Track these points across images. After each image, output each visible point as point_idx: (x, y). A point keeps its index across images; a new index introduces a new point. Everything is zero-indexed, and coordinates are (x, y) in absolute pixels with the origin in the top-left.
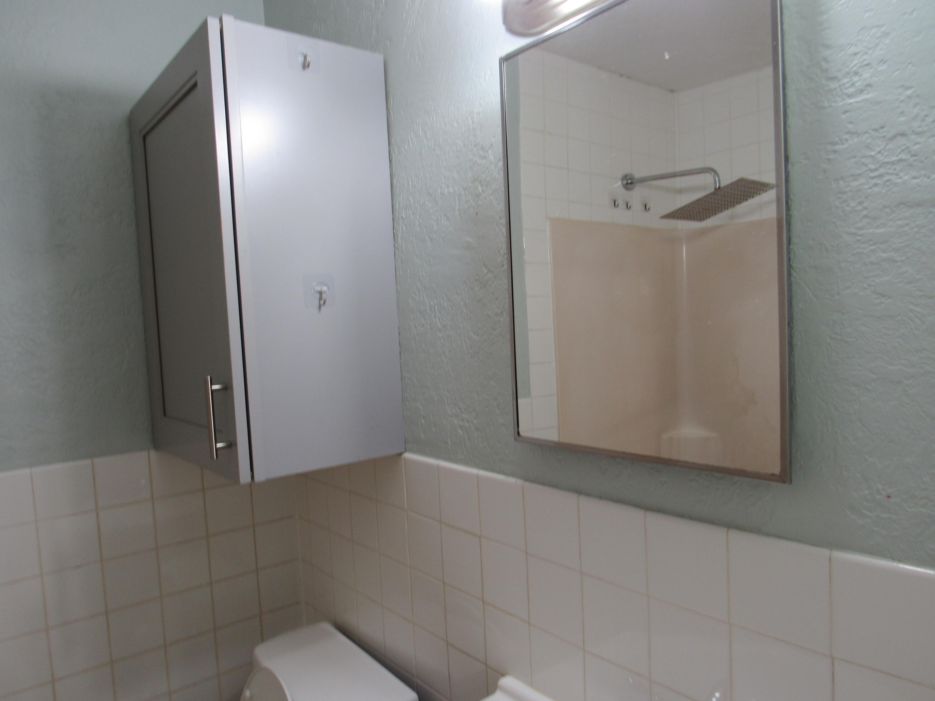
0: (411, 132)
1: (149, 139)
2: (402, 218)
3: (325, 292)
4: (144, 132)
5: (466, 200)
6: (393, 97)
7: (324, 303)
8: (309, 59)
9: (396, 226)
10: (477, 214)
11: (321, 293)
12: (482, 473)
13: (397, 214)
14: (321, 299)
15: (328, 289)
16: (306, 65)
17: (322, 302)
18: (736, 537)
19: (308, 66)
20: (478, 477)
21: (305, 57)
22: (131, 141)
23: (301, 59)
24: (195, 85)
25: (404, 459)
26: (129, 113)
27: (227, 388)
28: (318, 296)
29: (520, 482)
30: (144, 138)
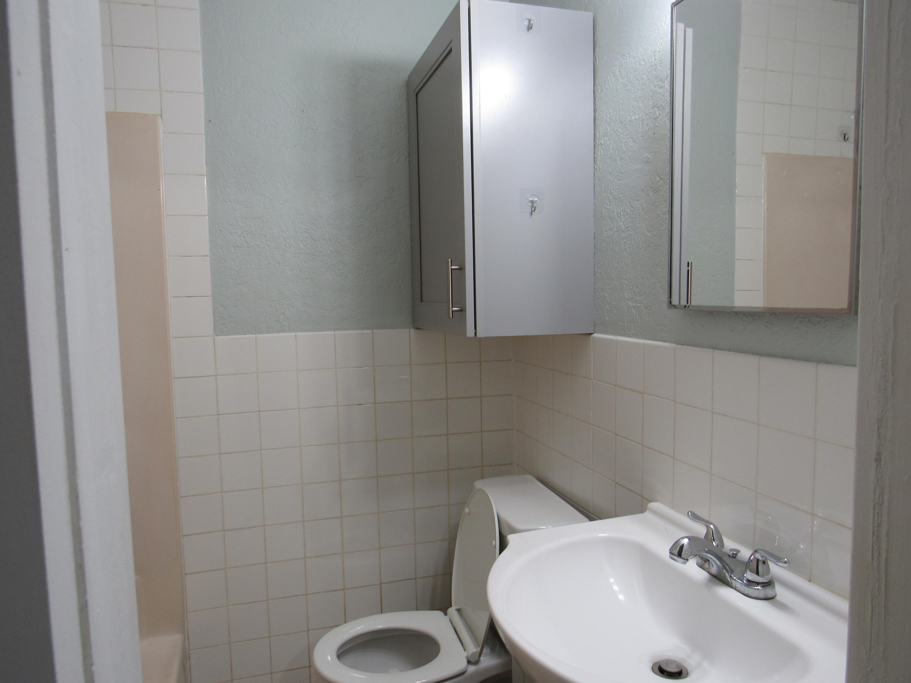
0: (610, 73)
1: (419, 95)
2: (601, 144)
3: (536, 202)
4: (416, 92)
5: (647, 124)
6: (599, 46)
7: (535, 210)
8: (532, 22)
9: (596, 151)
10: (654, 134)
11: (532, 202)
12: (647, 342)
13: (597, 142)
14: (532, 207)
15: (539, 199)
16: (530, 28)
17: (533, 209)
18: (823, 369)
19: (531, 28)
20: (644, 344)
21: (530, 21)
22: (408, 99)
23: (526, 23)
24: (450, 51)
25: (593, 337)
26: (407, 78)
27: (462, 269)
28: (530, 204)
29: (673, 345)
30: (417, 95)
